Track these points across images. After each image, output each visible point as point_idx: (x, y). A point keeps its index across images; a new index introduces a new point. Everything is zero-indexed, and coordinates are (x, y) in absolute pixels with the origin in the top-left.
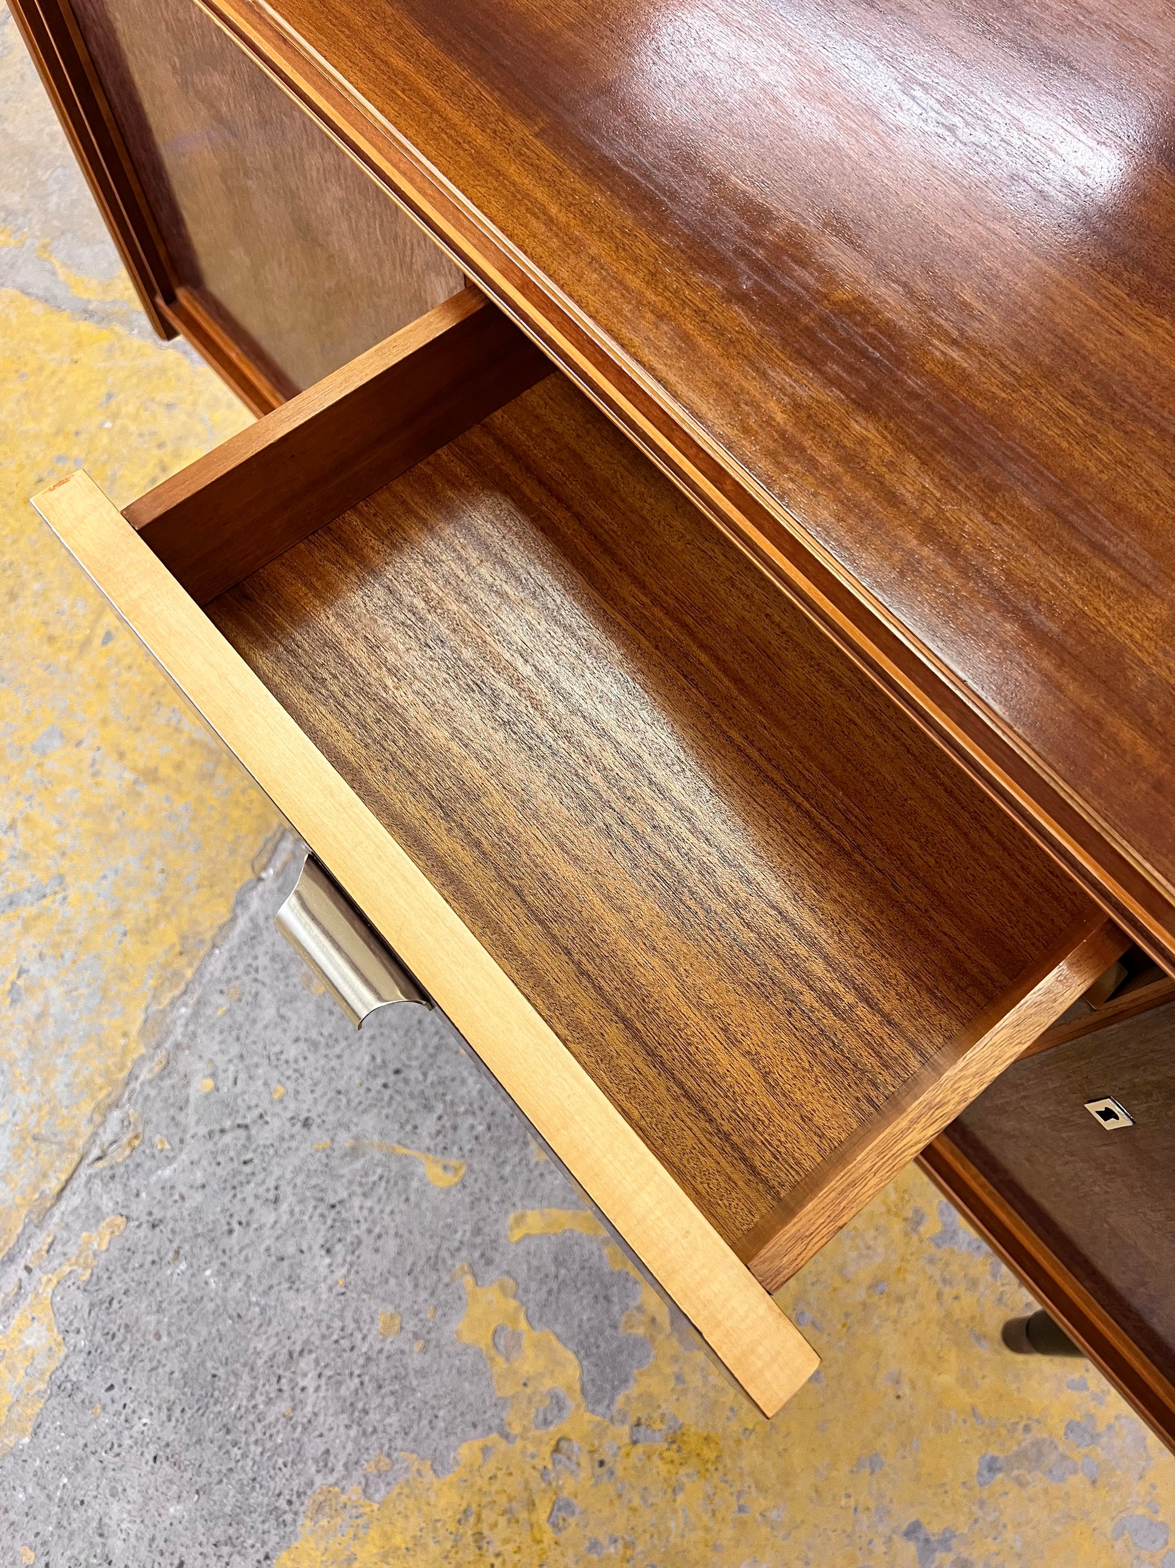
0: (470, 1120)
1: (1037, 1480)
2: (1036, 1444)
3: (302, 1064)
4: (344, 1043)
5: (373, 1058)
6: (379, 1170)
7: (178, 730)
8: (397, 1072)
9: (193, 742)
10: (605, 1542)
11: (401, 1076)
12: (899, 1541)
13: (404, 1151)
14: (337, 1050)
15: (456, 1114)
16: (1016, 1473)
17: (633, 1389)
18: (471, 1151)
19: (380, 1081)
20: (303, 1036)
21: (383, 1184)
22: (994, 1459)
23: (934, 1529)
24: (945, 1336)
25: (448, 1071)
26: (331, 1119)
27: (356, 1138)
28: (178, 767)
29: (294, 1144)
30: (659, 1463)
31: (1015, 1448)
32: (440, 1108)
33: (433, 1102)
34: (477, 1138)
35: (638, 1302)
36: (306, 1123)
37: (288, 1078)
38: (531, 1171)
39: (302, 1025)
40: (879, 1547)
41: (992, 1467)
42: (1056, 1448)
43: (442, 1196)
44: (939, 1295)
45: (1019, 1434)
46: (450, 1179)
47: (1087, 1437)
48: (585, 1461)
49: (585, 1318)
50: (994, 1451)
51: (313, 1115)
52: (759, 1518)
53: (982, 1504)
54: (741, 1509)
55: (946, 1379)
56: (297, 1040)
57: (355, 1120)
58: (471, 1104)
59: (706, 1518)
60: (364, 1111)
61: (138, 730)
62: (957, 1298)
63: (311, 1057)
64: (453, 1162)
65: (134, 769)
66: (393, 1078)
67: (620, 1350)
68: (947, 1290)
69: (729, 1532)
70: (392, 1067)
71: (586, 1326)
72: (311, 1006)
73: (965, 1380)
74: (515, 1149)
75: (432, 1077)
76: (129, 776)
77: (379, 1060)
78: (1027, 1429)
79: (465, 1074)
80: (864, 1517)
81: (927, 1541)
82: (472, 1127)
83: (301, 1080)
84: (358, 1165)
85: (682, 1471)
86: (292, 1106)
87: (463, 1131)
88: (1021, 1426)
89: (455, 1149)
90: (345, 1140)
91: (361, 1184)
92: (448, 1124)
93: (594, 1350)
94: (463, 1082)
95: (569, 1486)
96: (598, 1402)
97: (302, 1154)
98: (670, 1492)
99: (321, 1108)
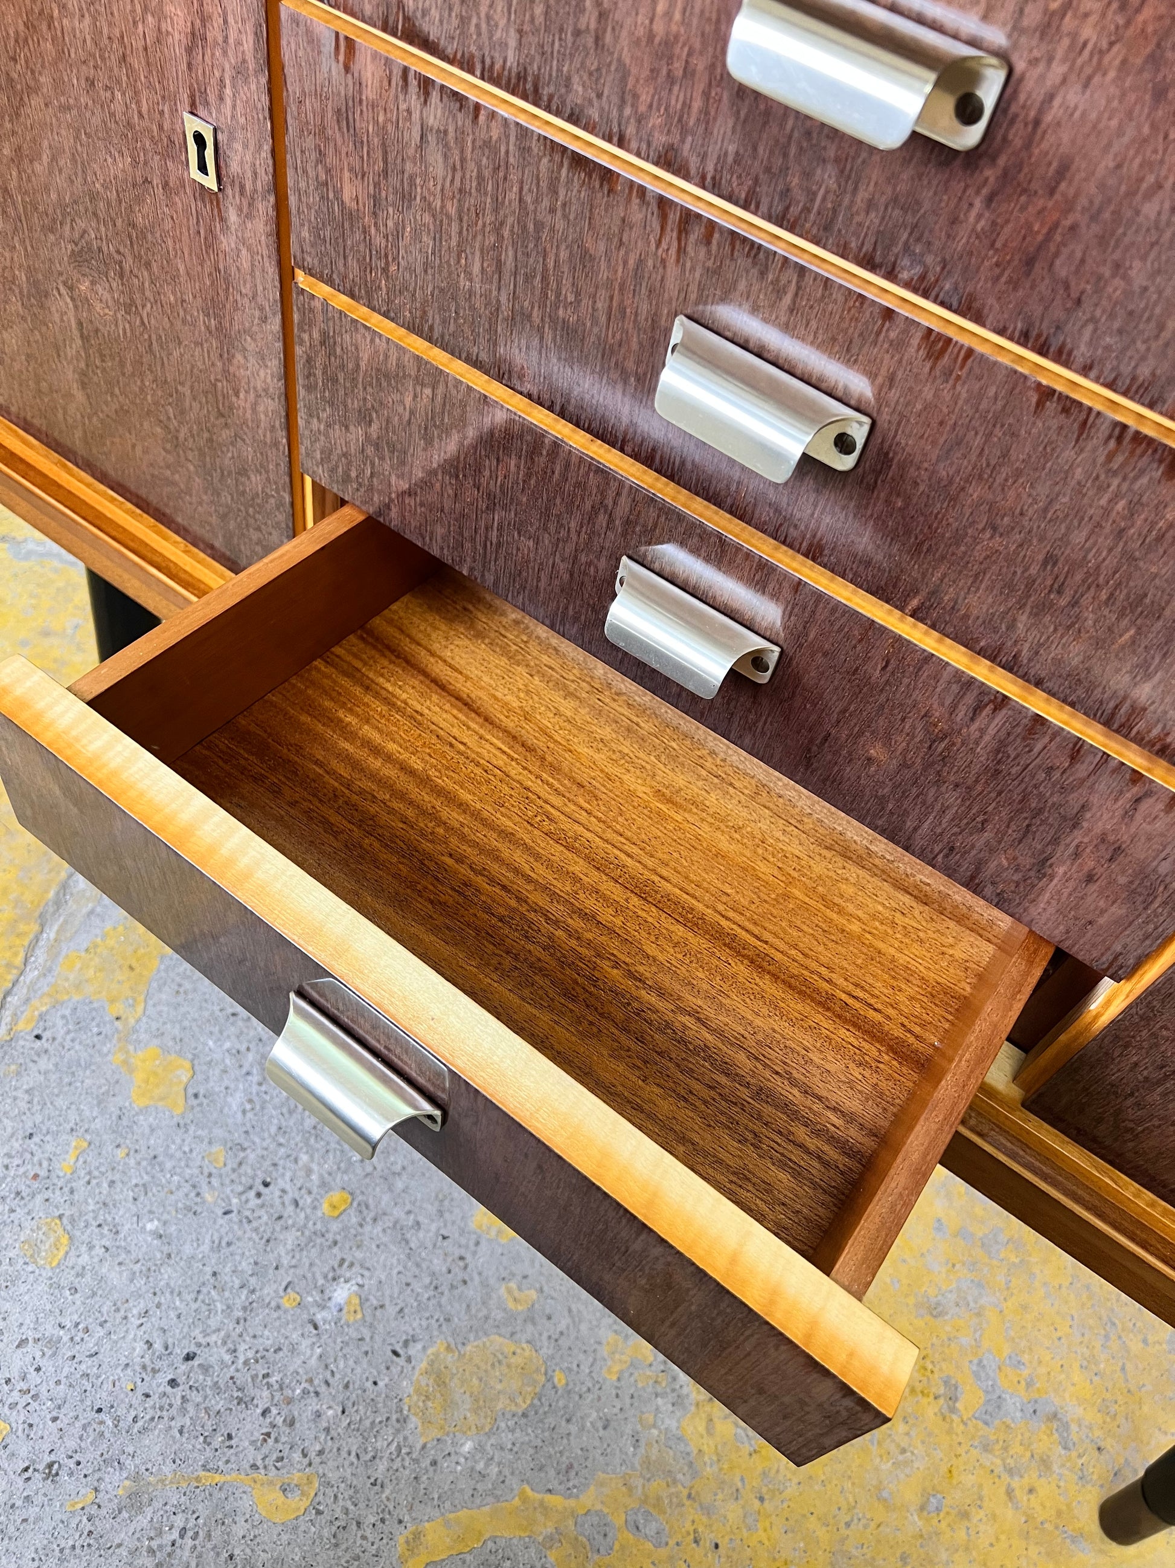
0: (313, 1404)
3: (34, 1378)
4: (100, 1332)
5: (149, 1344)
6: (179, 1521)
8: (189, 1357)
11: (196, 1362)
13: (218, 1478)
14: (90, 1345)
15: (289, 1401)
18: (321, 1453)
19: (164, 1378)
20: (31, 1335)
21: (189, 1542)
25: (269, 1338)
26: (90, 1456)
27: (136, 1477)
29: (33, 1511)
32: (263, 1398)
33: (251, 1391)
34: (327, 1430)
36: (51, 1472)
37: (13, 1406)
38: (416, 1461)
39: (29, 1319)
43: (285, 1537)
44: (1010, 1493)
46: (298, 1503)
51: (60, 1456)
56: (23, 1343)
57: (130, 1449)
58: (310, 1381)
60: (144, 1430)
62: (1032, 1491)
63: (47, 1364)
64: (296, 1477)
66: (184, 1367)
68: (1016, 1483)
70: (180, 1352)
72: (42, 1287)
74: (388, 1433)
75: (245, 1352)
77: (158, 1346)
79: (295, 1336)
82: (318, 1415)
83: (34, 1405)
84: (143, 1521)
86: (23, 1450)
87: (304, 1426)
89: (297, 1456)
90: (116, 1483)
91: (151, 1551)
92: (279, 1421)
94: (293, 1349)
97: (47, 1525)
99: (71, 1444)
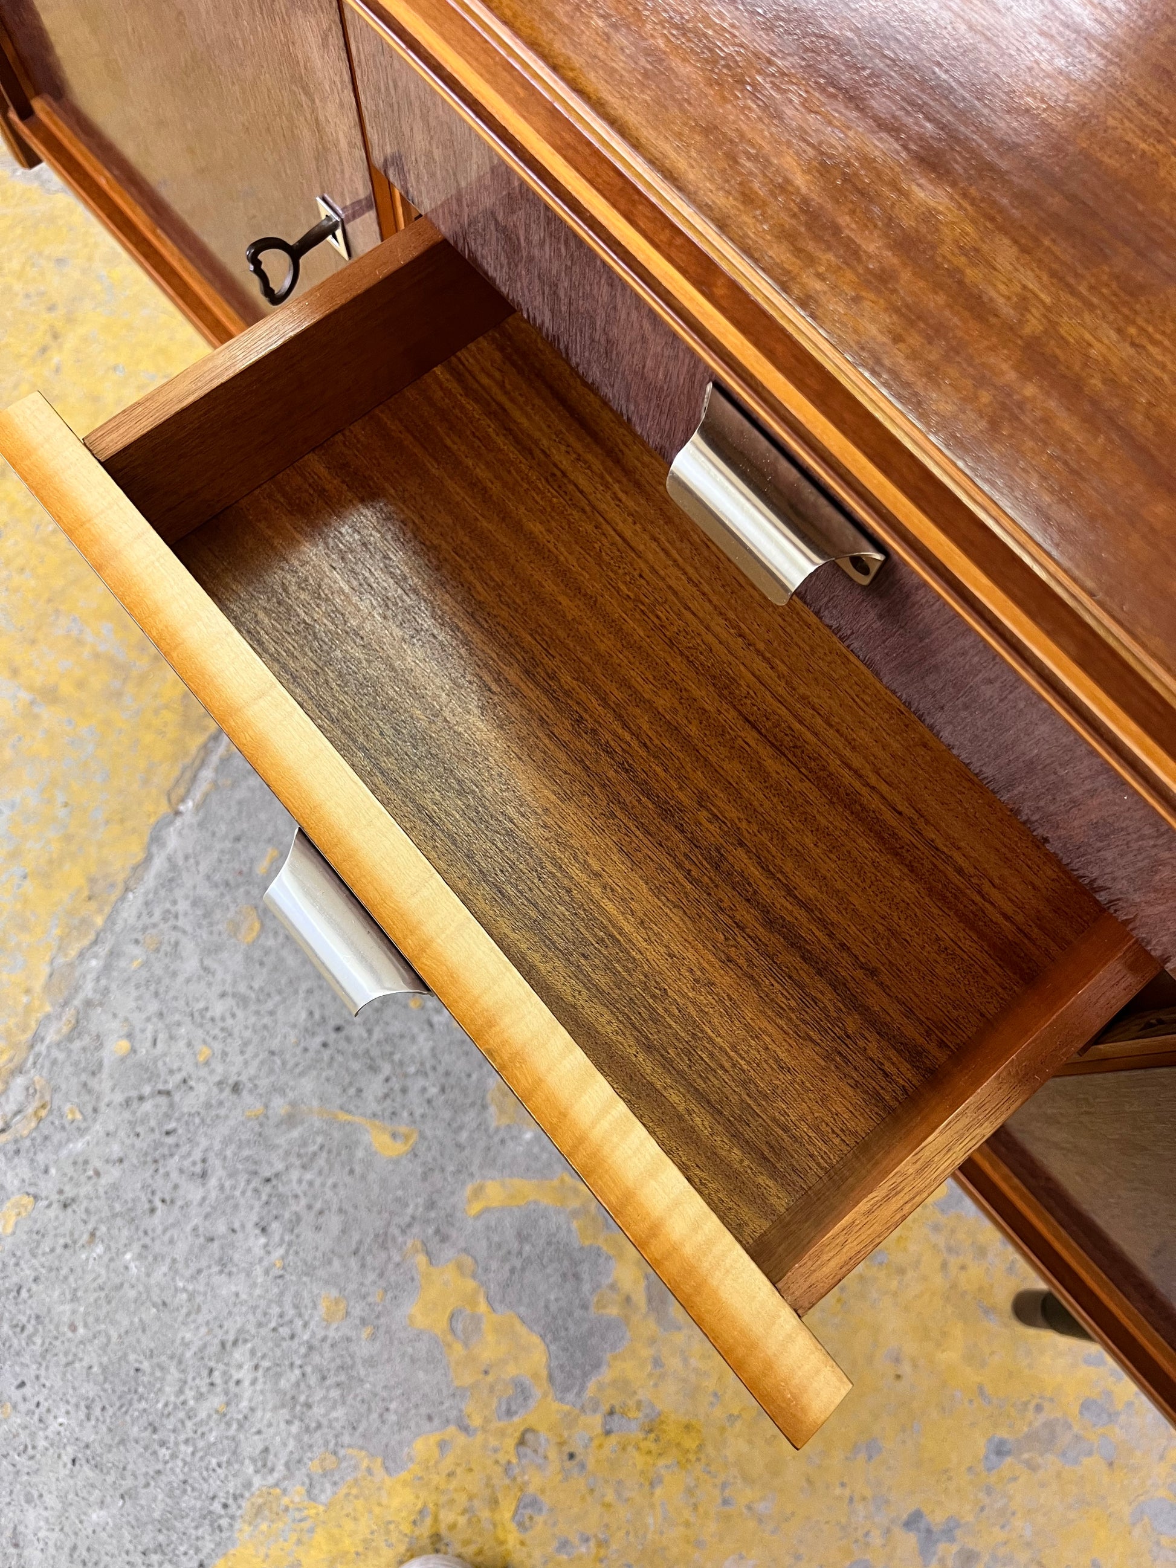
0: (421, 1082)
1: (1050, 1462)
2: (1050, 1425)
3: (230, 1022)
4: (277, 998)
5: (311, 1014)
6: (320, 1139)
7: (79, 642)
8: (338, 1029)
9: (97, 656)
10: (575, 1540)
11: (342, 1034)
12: (898, 1532)
13: (349, 1117)
14: (270, 1005)
15: (406, 1075)
16: (1026, 1456)
17: (606, 1375)
18: (423, 1116)
19: (318, 1040)
20: (230, 990)
21: (324, 1155)
22: (1002, 1442)
23: (937, 1518)
24: (949, 1310)
25: (396, 1027)
26: (264, 1083)
27: (293, 1104)
28: (81, 685)
29: (223, 1112)
30: (635, 1454)
31: (1026, 1429)
32: (387, 1069)
33: (379, 1062)
34: (429, 1101)
35: (610, 1281)
36: (236, 1088)
37: (215, 1038)
38: (490, 1137)
39: (229, 978)
40: (876, 1539)
41: (1000, 1450)
42: (1070, 1427)
43: (391, 1167)
44: (944, 1266)
45: (1030, 1414)
46: (399, 1148)
47: (1105, 1416)
48: (553, 1454)
49: (552, 1298)
50: (1003, 1433)
51: (244, 1078)
52: (745, 1511)
53: (989, 1491)
54: (726, 1502)
55: (950, 1356)
56: (223, 995)
57: (291, 1083)
58: (422, 1064)
59: (687, 1514)
60: (302, 1074)
61: (33, 642)
62: (963, 1267)
63: (240, 1014)
64: (403, 1129)
65: (30, 688)
66: (333, 1036)
67: (591, 1333)
68: (952, 1259)
69: (712, 1527)
70: (332, 1023)
71: (553, 1308)
72: (239, 957)
73: (973, 1357)
74: (472, 1114)
75: (377, 1034)
76: (24, 696)
77: (317, 1016)
78: (1039, 1408)
79: (415, 1030)
80: (860, 1508)
81: (929, 1531)
82: (424, 1090)
83: (229, 1040)
84: (295, 1134)
85: (661, 1462)
86: (220, 1069)
87: (413, 1095)
88: (1031, 1407)
89: (405, 1114)
90: (279, 1106)
91: (299, 1156)
92: (397, 1087)
93: (563, 1334)
94: (413, 1039)
95: (535, 1481)
96: (567, 1389)
97: (232, 1122)
98: (647, 1487)
99: (252, 1071)
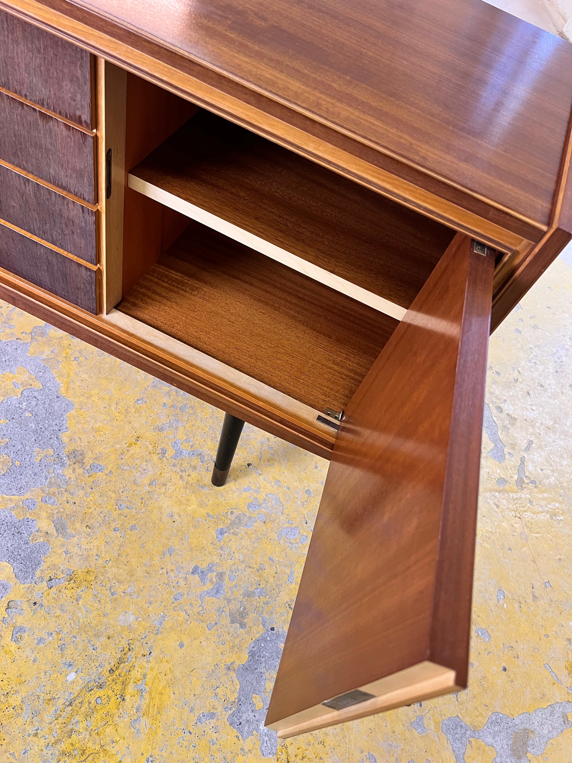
1: (242, 530)
2: (238, 517)
12: (190, 577)
16: (232, 531)
17: (44, 566)
22: (222, 529)
23: (204, 566)
24: (188, 491)
30: (66, 591)
31: (229, 522)
35: (36, 529)
40: (182, 583)
41: (222, 533)
42: (246, 515)
44: (181, 477)
45: (229, 516)
47: (257, 507)
48: (25, 606)
50: (221, 526)
52: (123, 594)
53: (222, 548)
54: (113, 594)
55: (193, 507)
59: (96, 605)
62: (189, 476)
67: (33, 553)
68: (184, 474)
69: (109, 606)
73: (201, 504)
78: (232, 513)
80: (171, 574)
81: (202, 572)
85: (79, 590)
88: (229, 513)
93: (19, 558)
95: (19, 620)
96: (26, 578)
98: (75, 602)
